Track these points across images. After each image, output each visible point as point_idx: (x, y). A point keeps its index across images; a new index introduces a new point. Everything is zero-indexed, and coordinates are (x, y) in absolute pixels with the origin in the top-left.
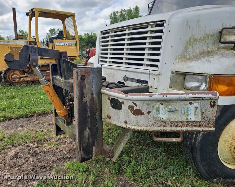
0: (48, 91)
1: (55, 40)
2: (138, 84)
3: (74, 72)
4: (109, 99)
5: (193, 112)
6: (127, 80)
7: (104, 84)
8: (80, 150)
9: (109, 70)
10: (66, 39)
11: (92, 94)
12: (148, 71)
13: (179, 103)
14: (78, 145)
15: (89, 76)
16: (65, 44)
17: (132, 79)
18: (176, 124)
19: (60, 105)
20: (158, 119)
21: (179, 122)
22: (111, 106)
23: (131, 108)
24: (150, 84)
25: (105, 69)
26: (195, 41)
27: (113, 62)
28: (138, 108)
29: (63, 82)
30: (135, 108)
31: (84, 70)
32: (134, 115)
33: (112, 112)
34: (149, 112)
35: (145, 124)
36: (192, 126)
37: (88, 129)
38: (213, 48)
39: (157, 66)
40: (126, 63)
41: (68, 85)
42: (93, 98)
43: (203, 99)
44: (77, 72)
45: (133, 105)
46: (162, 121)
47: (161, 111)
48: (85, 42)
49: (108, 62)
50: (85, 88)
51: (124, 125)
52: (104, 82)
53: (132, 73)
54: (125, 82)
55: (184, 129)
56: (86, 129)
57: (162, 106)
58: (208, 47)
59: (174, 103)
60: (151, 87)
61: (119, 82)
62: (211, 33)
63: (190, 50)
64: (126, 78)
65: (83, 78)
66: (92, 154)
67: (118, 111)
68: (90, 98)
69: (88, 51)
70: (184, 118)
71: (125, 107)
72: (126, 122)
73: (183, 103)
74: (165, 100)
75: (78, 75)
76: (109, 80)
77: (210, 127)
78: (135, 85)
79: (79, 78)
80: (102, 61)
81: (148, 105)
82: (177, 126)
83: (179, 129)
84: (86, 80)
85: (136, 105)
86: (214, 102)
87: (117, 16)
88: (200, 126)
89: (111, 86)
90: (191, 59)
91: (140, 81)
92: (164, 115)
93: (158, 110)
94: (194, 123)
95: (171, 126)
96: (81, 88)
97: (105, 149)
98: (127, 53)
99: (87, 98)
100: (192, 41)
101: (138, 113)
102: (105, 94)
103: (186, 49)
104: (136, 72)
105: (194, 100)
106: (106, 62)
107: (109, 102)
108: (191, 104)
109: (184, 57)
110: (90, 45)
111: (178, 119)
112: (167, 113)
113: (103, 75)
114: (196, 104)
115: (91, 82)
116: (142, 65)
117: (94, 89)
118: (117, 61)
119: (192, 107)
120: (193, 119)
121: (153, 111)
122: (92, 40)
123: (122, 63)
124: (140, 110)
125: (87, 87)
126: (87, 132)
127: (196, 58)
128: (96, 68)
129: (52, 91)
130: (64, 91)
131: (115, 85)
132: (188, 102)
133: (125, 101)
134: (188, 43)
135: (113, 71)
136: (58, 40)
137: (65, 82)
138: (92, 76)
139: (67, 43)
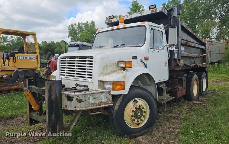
0: (28, 95)
1: (16, 55)
2: (83, 88)
3: (46, 83)
4: (66, 96)
5: (103, 98)
6: (77, 86)
7: (63, 89)
8: (49, 127)
9: (66, 80)
10: (28, 53)
11: (56, 94)
12: (88, 81)
13: (97, 94)
14: (48, 124)
15: (54, 85)
16: (26, 58)
17: (80, 85)
18: (98, 104)
19: (35, 103)
20: (90, 103)
21: (99, 103)
22: (67, 100)
23: (77, 99)
24: (89, 88)
25: (64, 80)
26: (107, 66)
27: (69, 76)
28: (80, 99)
29: (37, 89)
30: (79, 99)
31: (51, 82)
32: (79, 102)
33: (68, 103)
34: (85, 100)
35: (84, 106)
36: (105, 104)
37: (54, 115)
38: (116, 69)
39: (91, 78)
40: (76, 76)
41: (41, 90)
42: (56, 97)
43: (106, 92)
44: (48, 83)
45: (78, 97)
46: (92, 104)
47: (91, 99)
48: (43, 50)
49: (66, 75)
50: (52, 91)
51: (74, 109)
52: (63, 88)
53: (80, 82)
54: (76, 87)
55: (102, 106)
56: (53, 114)
57: (91, 97)
58: (114, 69)
59: (95, 95)
60: (90, 89)
61: (73, 87)
62: (114, 63)
63: (106, 71)
64: (77, 85)
65: (51, 86)
66: (57, 130)
67: (71, 102)
68: (55, 97)
69: (48, 62)
70: (100, 101)
71: (74, 99)
72: (75, 107)
73: (99, 94)
74: (92, 94)
75: (48, 85)
76: (66, 86)
77: (111, 104)
78: (82, 88)
79: (49, 86)
80: (61, 75)
81: (85, 97)
82: (98, 105)
83: (100, 106)
84: (52, 87)
85: (79, 97)
86: (110, 93)
87: (75, 27)
88: (107, 104)
89: (67, 89)
90: (106, 74)
91: (84, 86)
92: (92, 101)
93: (89, 99)
94: (105, 103)
95: (96, 106)
96: (50, 91)
97: (64, 126)
98: (77, 71)
99: (53, 97)
100: (106, 66)
101: (80, 101)
102: (64, 94)
103: (104, 70)
104: (82, 81)
105: (102, 92)
106: (64, 75)
107: (66, 98)
108: (102, 94)
109: (103, 74)
110: (48, 53)
111: (98, 102)
112: (93, 99)
113: (62, 84)
114: (104, 94)
115: (55, 88)
116: (85, 77)
117: (57, 92)
118: (71, 75)
119: (102, 96)
120: (104, 101)
121: (87, 99)
122: (51, 48)
123: (74, 76)
124: (81, 100)
125: (53, 91)
126: (53, 116)
127: (108, 74)
128: (58, 81)
129: (30, 95)
130: (37, 94)
131: (70, 89)
132: (100, 94)
133: (74, 96)
134: (104, 67)
135: (69, 80)
136: (19, 54)
137: (39, 89)
138: (56, 85)
139: (29, 57)
